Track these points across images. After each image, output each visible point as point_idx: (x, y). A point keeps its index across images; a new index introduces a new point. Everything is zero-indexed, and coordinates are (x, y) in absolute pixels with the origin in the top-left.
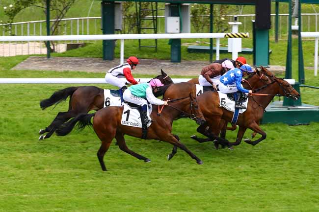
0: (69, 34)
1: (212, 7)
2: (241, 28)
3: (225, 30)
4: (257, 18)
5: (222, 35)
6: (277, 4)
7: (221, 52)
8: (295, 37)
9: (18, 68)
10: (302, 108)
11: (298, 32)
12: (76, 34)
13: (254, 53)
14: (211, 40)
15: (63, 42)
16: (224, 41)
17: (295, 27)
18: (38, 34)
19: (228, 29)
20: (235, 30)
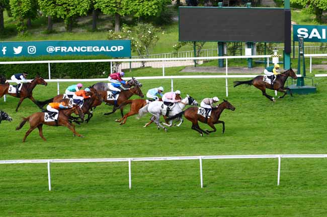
0: (204, 56)
1: (265, 44)
2: (278, 53)
3: (272, 54)
4: (285, 48)
5: (270, 56)
6: (294, 43)
7: (269, 63)
8: (301, 57)
9: (183, 71)
10: (304, 87)
11: (302, 55)
12: (206, 56)
13: (284, 63)
14: (266, 59)
15: (201, 60)
16: (271, 59)
17: (301, 52)
18: (190, 57)
19: (273, 53)
20: (276, 54)
